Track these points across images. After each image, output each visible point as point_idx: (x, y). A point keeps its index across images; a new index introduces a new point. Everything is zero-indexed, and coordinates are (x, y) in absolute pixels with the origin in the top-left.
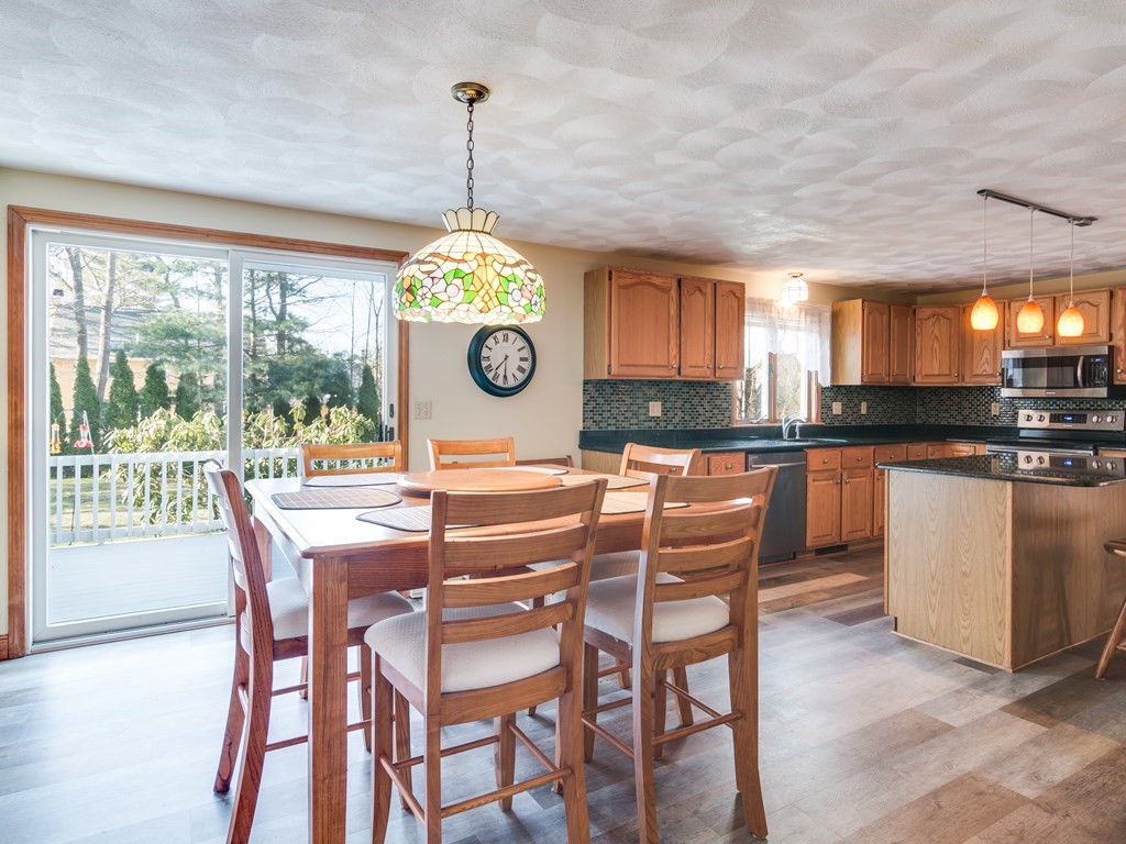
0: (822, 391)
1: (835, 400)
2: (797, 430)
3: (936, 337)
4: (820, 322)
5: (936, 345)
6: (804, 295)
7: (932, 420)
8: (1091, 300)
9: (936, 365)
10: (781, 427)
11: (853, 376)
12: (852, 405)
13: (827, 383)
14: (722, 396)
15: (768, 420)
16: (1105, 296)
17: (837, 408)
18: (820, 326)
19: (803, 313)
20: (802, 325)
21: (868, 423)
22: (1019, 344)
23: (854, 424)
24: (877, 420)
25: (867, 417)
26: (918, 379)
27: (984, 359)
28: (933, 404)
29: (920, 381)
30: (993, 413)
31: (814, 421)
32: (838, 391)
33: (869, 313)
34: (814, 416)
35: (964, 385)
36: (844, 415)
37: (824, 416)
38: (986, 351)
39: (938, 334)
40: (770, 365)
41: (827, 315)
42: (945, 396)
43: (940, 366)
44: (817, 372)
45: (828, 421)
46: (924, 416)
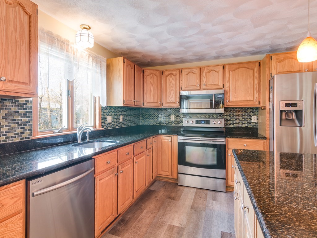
0: (103, 109)
1: (108, 115)
2: (87, 135)
3: (152, 84)
4: (100, 67)
5: (152, 88)
6: (92, 45)
7: (146, 123)
8: (215, 70)
9: (152, 98)
10: (76, 134)
11: (119, 101)
12: (116, 117)
13: (104, 105)
14: (22, 112)
15: (67, 129)
16: (221, 68)
17: (109, 119)
18: (101, 69)
19: (91, 58)
20: (90, 67)
21: (123, 126)
22: (186, 89)
23: (117, 127)
24: (127, 124)
25: (123, 123)
26: (145, 104)
27: (171, 95)
28: (147, 116)
29: (146, 105)
30: (171, 120)
31: (97, 128)
32: (109, 109)
33: (127, 66)
34: (97, 124)
35: (162, 107)
36: (113, 123)
37: (103, 124)
38: (172, 91)
39: (153, 83)
40: (69, 91)
41: (105, 64)
42: (152, 113)
43: (154, 98)
44: (99, 98)
45: (105, 127)
46: (143, 122)
